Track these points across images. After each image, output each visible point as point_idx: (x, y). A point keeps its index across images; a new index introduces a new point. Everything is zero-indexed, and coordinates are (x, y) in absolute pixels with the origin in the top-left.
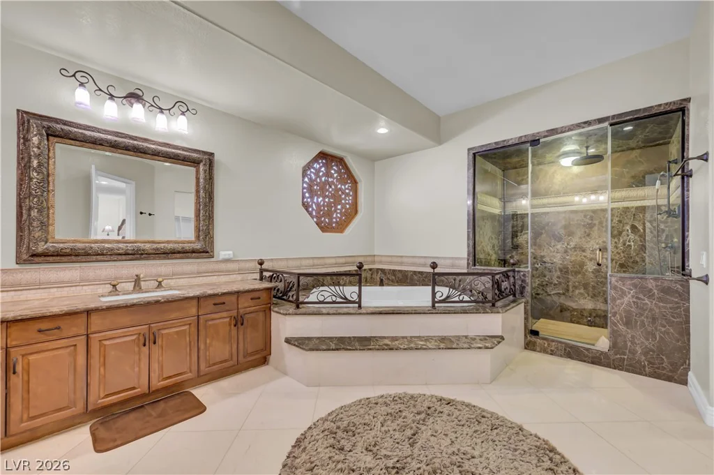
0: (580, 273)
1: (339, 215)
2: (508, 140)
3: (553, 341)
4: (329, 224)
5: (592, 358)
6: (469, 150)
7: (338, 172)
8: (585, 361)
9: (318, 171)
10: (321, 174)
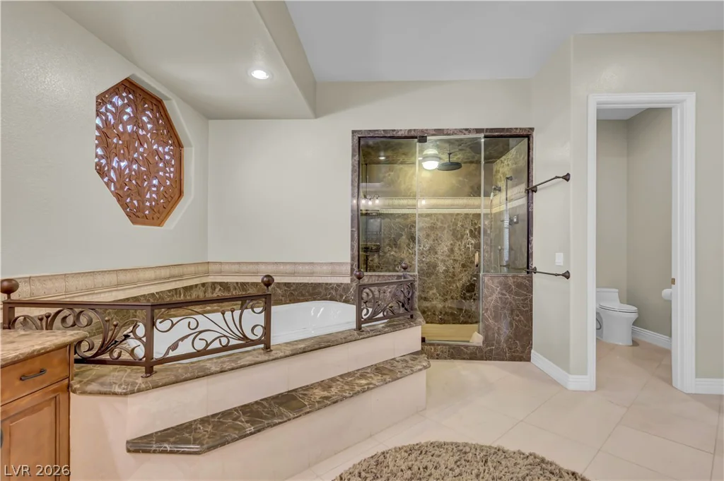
0: (433, 274)
1: (154, 196)
2: (398, 131)
3: (439, 345)
4: (138, 209)
5: (471, 353)
6: (354, 132)
7: (154, 121)
8: (464, 359)
9: (119, 112)
10: (125, 117)
